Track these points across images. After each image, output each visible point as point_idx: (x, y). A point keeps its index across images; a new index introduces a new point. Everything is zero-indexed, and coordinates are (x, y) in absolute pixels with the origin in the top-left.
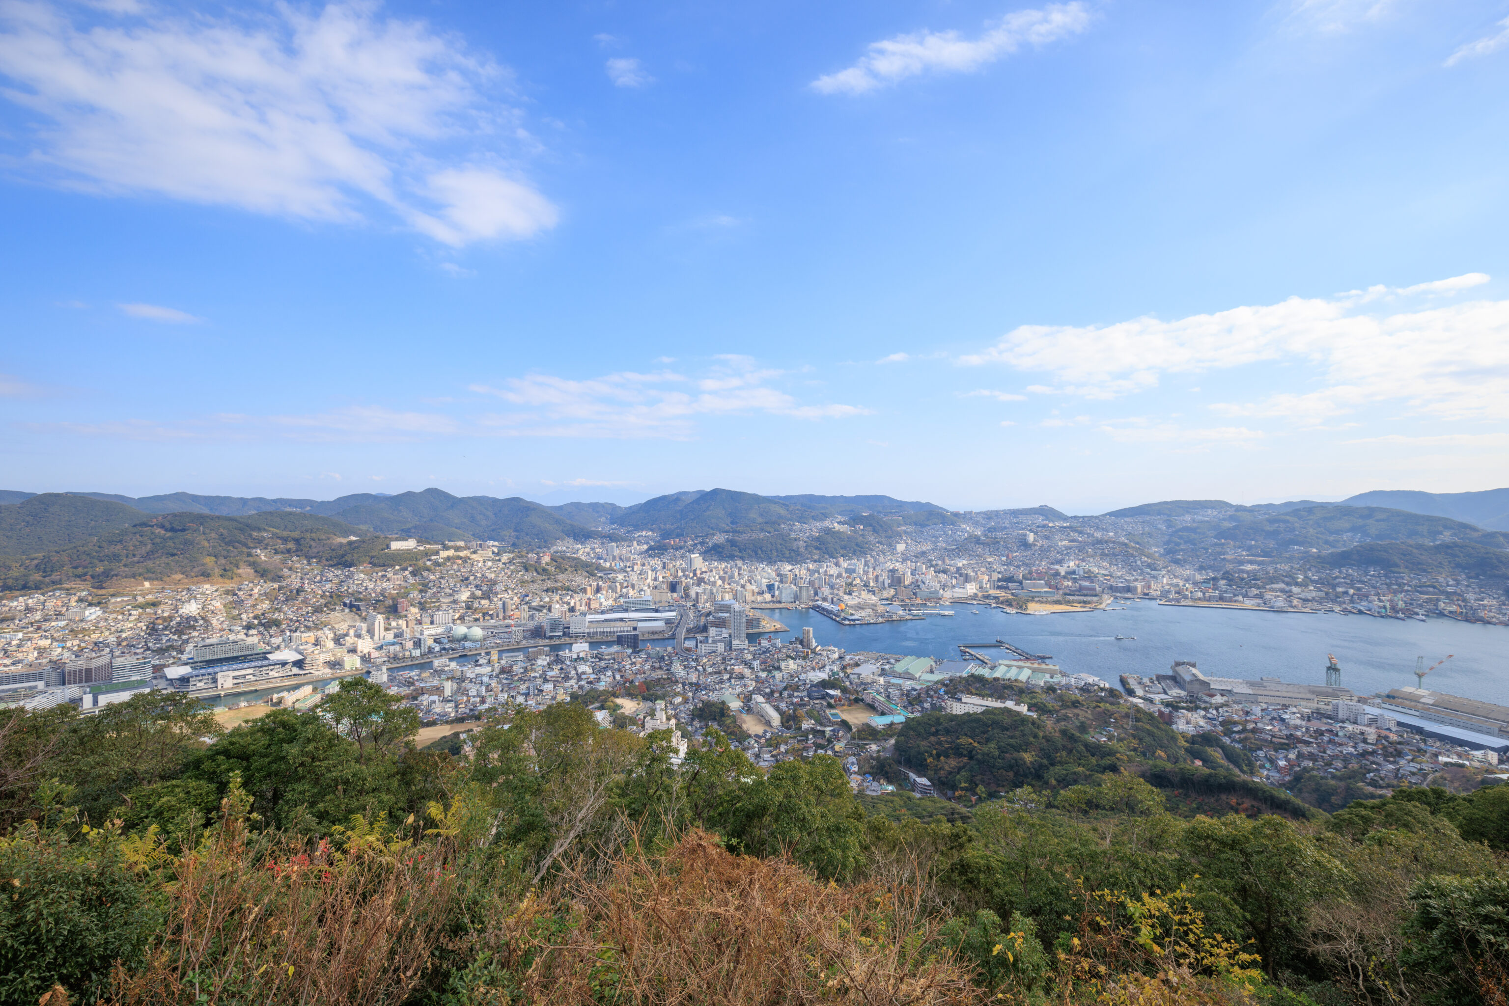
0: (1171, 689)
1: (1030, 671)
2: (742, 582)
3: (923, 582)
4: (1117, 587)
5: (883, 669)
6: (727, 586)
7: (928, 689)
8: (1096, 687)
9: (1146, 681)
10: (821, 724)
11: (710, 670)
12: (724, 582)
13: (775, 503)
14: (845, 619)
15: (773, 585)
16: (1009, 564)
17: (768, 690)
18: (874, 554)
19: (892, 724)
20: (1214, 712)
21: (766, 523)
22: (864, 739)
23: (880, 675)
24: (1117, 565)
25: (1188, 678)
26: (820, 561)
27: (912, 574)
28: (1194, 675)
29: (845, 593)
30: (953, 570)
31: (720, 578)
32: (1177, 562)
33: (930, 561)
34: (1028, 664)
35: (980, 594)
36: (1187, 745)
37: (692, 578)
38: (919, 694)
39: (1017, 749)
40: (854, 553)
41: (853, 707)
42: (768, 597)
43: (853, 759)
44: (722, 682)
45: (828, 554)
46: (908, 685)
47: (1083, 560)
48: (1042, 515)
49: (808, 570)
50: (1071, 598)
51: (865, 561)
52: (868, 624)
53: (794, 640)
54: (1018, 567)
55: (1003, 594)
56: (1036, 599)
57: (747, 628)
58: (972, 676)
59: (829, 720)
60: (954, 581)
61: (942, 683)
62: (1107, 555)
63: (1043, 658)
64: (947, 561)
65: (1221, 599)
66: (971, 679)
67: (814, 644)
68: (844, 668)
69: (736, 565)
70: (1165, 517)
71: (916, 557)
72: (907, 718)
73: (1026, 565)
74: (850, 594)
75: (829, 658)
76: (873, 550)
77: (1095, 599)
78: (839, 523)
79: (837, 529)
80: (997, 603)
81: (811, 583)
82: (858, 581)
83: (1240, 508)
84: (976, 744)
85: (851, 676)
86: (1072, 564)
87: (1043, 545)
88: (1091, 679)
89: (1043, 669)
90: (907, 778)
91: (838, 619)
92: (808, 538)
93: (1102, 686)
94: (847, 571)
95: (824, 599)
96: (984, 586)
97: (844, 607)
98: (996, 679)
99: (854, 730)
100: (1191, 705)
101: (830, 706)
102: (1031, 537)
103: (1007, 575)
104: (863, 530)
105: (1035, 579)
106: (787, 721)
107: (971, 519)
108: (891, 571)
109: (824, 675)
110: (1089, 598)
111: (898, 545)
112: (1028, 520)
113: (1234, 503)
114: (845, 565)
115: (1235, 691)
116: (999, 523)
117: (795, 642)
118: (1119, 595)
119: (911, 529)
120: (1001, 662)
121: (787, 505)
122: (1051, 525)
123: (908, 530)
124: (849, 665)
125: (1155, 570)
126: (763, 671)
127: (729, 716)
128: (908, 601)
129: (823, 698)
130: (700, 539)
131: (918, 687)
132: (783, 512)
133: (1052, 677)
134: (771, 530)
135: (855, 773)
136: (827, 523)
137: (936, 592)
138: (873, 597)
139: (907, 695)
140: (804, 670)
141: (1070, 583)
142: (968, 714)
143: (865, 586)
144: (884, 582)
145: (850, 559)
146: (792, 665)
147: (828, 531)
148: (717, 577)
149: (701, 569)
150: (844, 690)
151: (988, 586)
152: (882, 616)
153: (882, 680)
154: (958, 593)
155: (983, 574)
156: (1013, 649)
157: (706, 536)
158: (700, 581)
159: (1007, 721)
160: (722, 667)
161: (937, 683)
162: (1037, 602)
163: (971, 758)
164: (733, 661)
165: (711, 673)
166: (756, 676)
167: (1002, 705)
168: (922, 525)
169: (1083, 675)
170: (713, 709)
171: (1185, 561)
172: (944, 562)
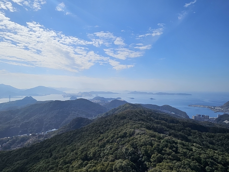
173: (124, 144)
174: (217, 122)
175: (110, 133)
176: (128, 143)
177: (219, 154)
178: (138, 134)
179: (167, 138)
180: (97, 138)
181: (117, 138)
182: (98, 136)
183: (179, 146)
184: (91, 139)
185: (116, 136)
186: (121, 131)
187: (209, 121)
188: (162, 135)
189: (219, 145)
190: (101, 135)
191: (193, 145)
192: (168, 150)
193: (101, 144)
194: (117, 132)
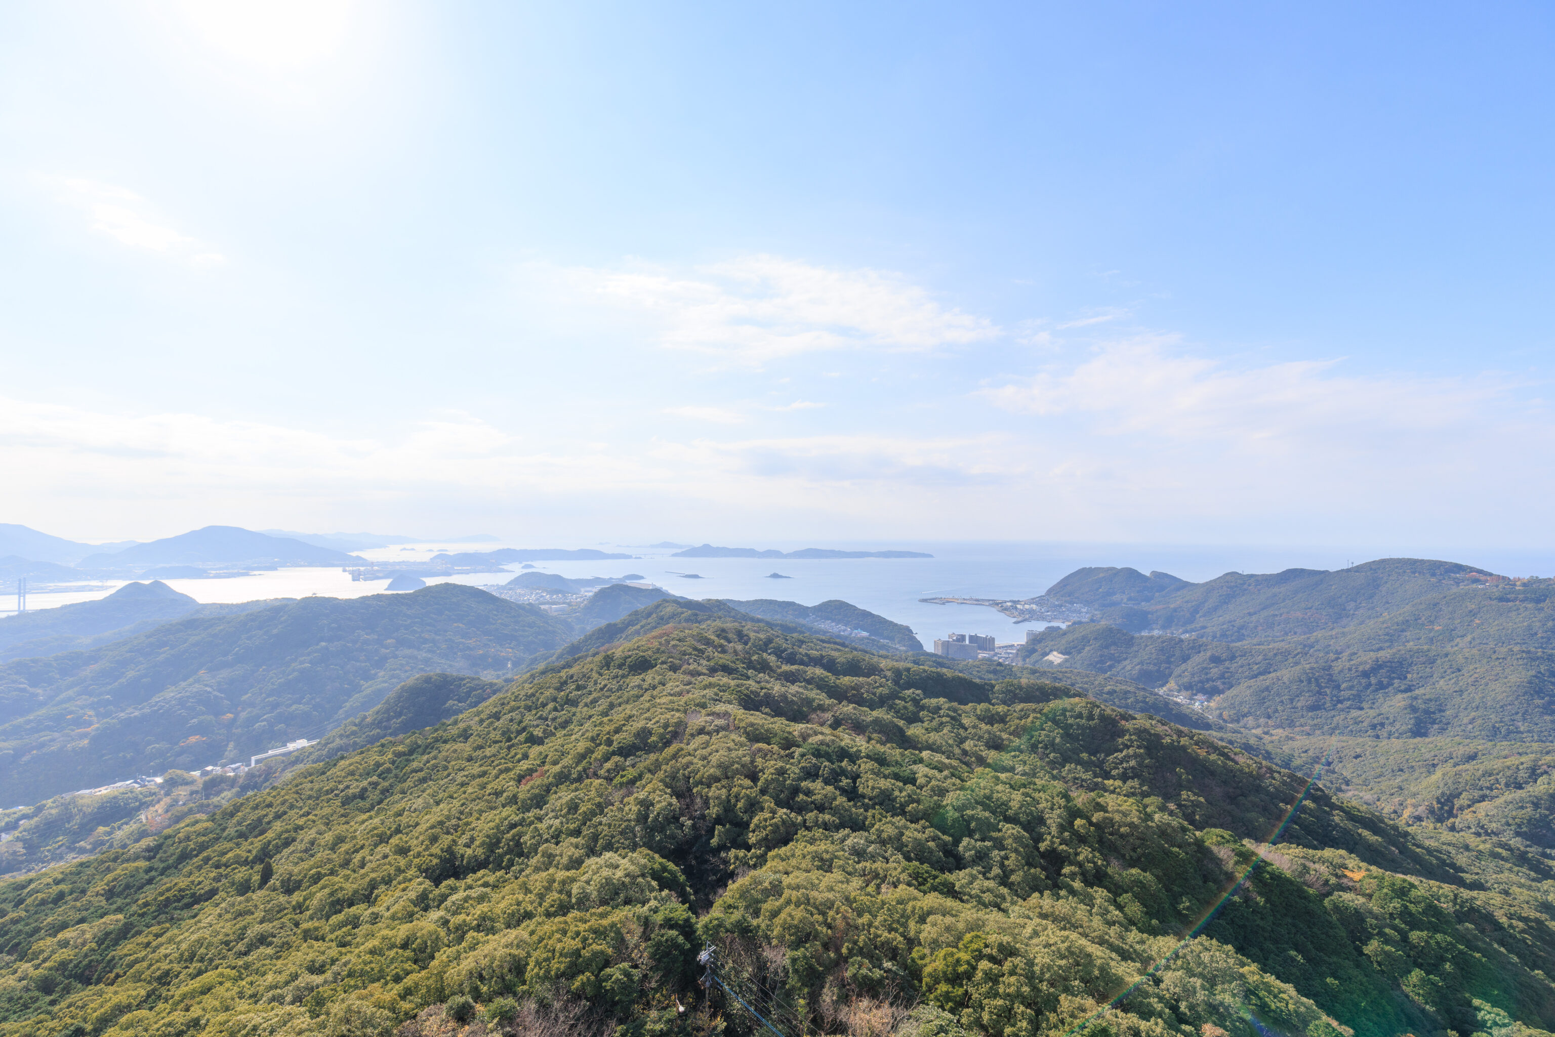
173: (632, 782)
174: (1024, 660)
175: (573, 737)
176: (653, 774)
177: (1011, 787)
178: (701, 731)
179: (820, 737)
180: (510, 765)
181: (607, 758)
182: (519, 756)
183: (865, 766)
184: (484, 774)
185: (603, 748)
186: (624, 725)
187: (996, 658)
188: (797, 728)
189: (1021, 752)
190: (535, 751)
191: (921, 761)
192: (820, 789)
193: (529, 791)
194: (607, 728)
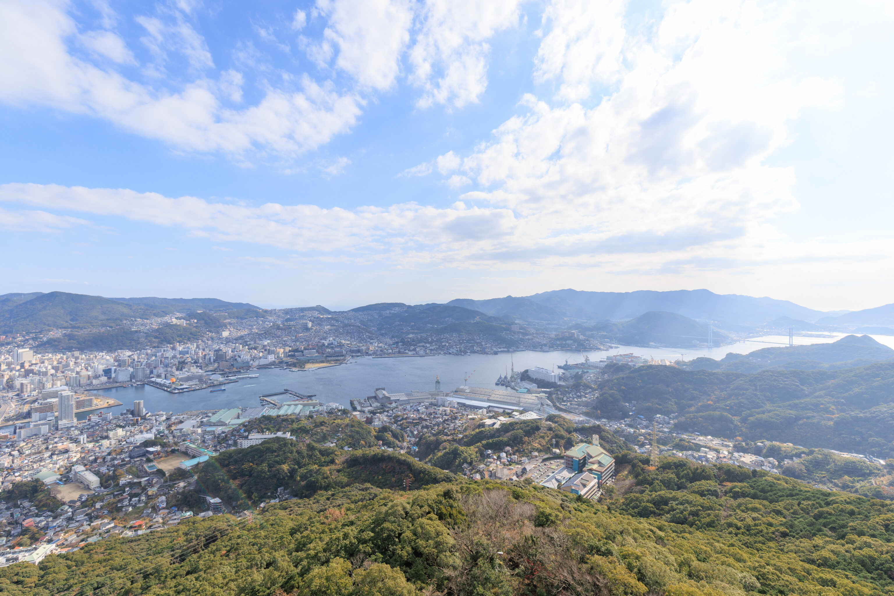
0: (373, 403)
1: (302, 406)
2: (78, 369)
3: (240, 357)
4: (353, 350)
5: (202, 422)
6: (59, 374)
7: (234, 430)
8: (336, 410)
9: (362, 401)
10: (138, 477)
11: (27, 452)
12: (56, 372)
13: (119, 304)
14: (175, 389)
15: (110, 369)
16: (296, 341)
17: (92, 458)
18: (205, 339)
19: (199, 463)
20: (391, 412)
21: (108, 320)
22: (175, 480)
23: (199, 427)
24: (354, 338)
25: (381, 396)
26: (158, 347)
27: (232, 352)
28: (384, 394)
29: (177, 370)
30: (260, 347)
31: (53, 368)
32: (382, 335)
33: (246, 342)
34: (301, 402)
35: (277, 361)
36: (375, 434)
37: (19, 370)
38: (226, 436)
39: (279, 463)
40: (189, 339)
41: (170, 457)
42: (104, 379)
43: (164, 498)
44: (41, 460)
45: (166, 341)
46: (219, 430)
47: (337, 337)
48: (318, 311)
49: (147, 354)
50: (329, 359)
51: (197, 345)
52: (194, 390)
53: (125, 412)
54: (302, 342)
55: (292, 360)
56: (310, 361)
57: (77, 408)
58: (264, 417)
59: (146, 472)
60: (261, 354)
61: (243, 425)
62: (350, 333)
63: (310, 397)
64: (258, 341)
65: (399, 352)
66: (263, 419)
67: (144, 411)
68: (169, 427)
69: (73, 355)
70: (377, 312)
71: (236, 339)
72: (210, 457)
73: (306, 340)
74: (181, 370)
75: (156, 421)
76: (204, 337)
77: (342, 358)
78: (176, 318)
79: (174, 323)
80: (287, 366)
81: (148, 365)
82: (190, 360)
83: (409, 307)
84: (255, 466)
85: (175, 432)
86: (331, 339)
87: (316, 329)
88: (334, 405)
89: (310, 404)
90: (205, 500)
91: (169, 390)
92: (148, 330)
93: (340, 408)
94: (181, 353)
95: (159, 376)
96: (280, 356)
97: (174, 380)
98: (278, 416)
99: (167, 475)
100: (381, 410)
101: (149, 460)
102: (310, 325)
103: (295, 348)
104: (196, 323)
105: (311, 349)
106: (107, 481)
107: (275, 314)
108: (216, 351)
109: (150, 436)
110: (339, 358)
111: (223, 332)
112: (309, 314)
113: (407, 304)
114: (180, 348)
115: (401, 399)
116: (292, 316)
117: (125, 414)
118: (354, 354)
119: (234, 321)
120: (285, 403)
121: (131, 306)
122: (321, 317)
123: (232, 322)
124: (174, 423)
125: (372, 339)
126: (91, 442)
127: (42, 491)
128: (227, 370)
129: (144, 455)
130: (33, 335)
131: (226, 430)
132: (126, 311)
133: (314, 408)
134: (113, 325)
135: (163, 508)
136: (167, 319)
137: (248, 362)
138: (200, 371)
139: (218, 437)
140: (132, 434)
141: (330, 350)
142: (252, 447)
143: (195, 362)
144: (210, 359)
145: (185, 343)
146: (120, 432)
147: (168, 325)
148: (50, 367)
149: (30, 362)
150: (163, 445)
151: (283, 355)
152: (206, 383)
153: (199, 431)
154: (263, 362)
155: (280, 348)
156: (294, 393)
157: (41, 332)
158: (27, 373)
159: (275, 446)
160: (44, 447)
161: (240, 425)
162: (311, 363)
163: (250, 475)
164: (56, 440)
165: (29, 455)
166: (82, 448)
167: (274, 436)
168: (242, 318)
169: (331, 404)
170: (24, 488)
171: (386, 334)
172: (255, 342)
